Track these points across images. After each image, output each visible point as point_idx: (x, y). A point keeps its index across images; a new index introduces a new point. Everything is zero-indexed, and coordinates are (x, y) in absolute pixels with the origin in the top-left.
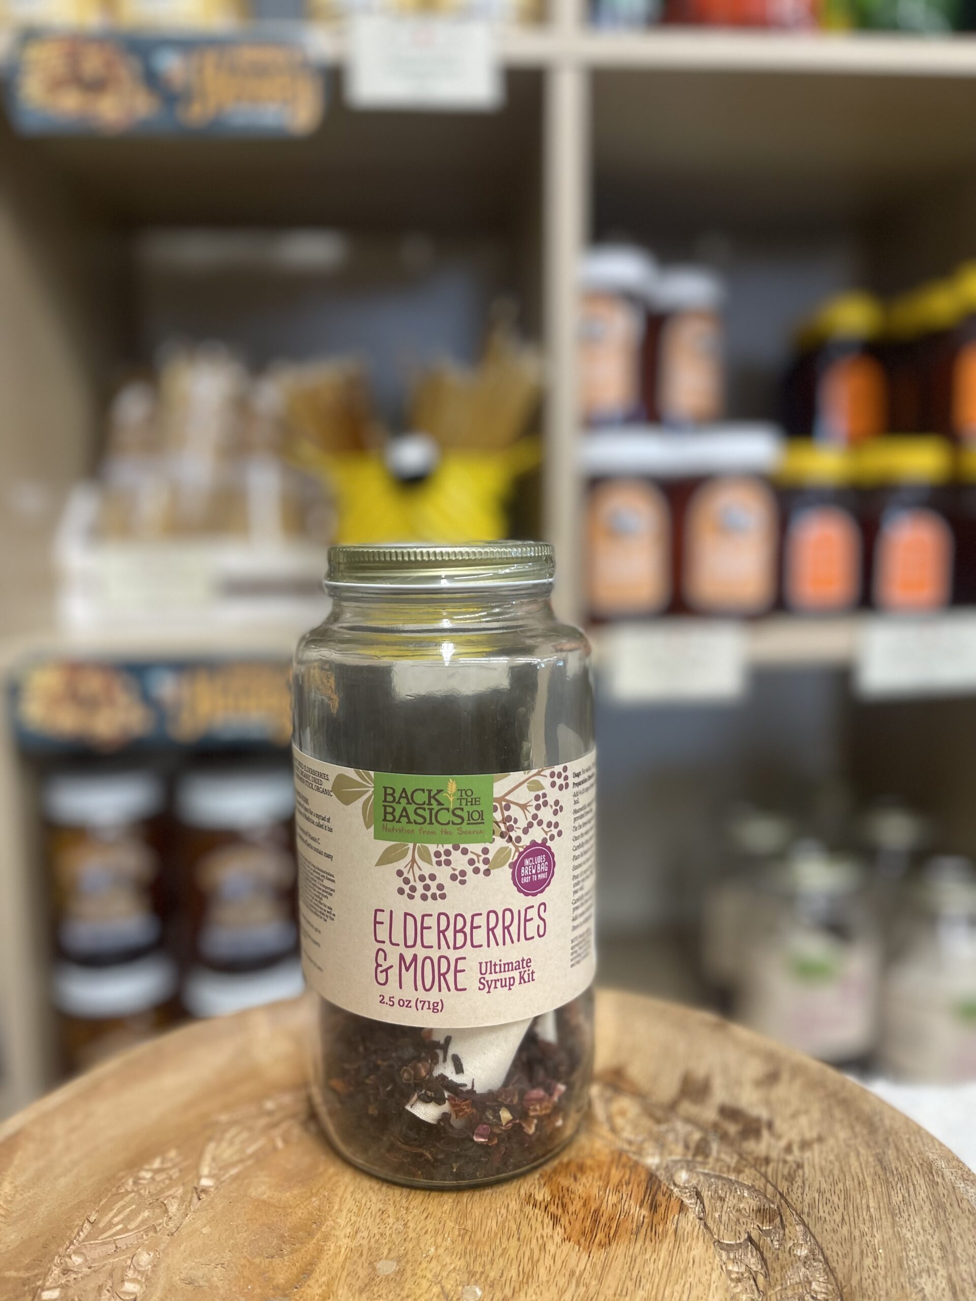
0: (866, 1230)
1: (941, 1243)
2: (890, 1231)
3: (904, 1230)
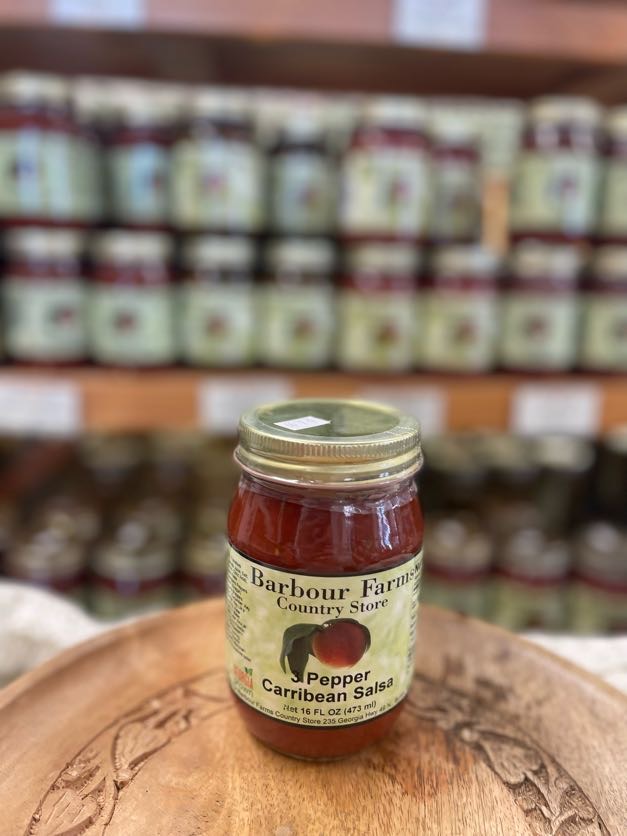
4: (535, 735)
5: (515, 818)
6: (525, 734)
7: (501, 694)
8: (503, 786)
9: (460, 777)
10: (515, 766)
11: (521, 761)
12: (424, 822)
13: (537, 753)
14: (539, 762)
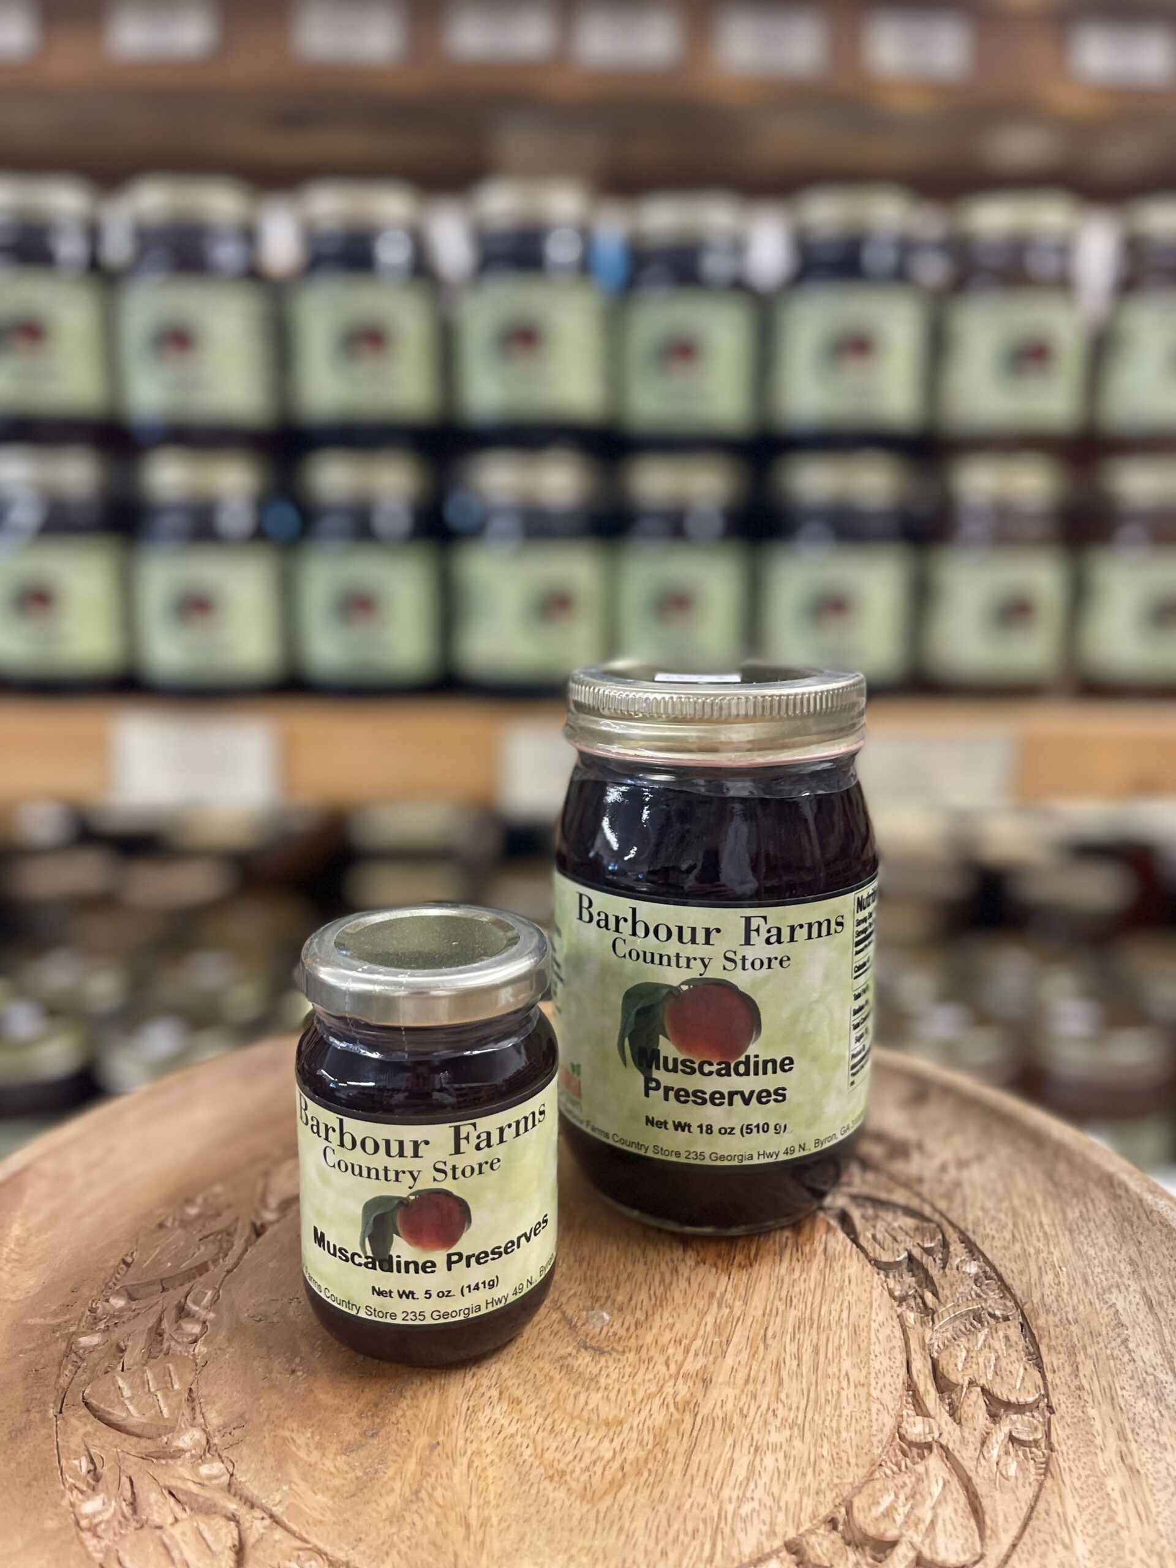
0: (1042, 1246)
1: (1130, 1258)
2: (1070, 1249)
3: (1086, 1247)
4: (942, 1205)
5: (875, 1305)
6: (923, 1199)
7: (899, 1150)
8: (866, 1262)
9: (796, 1245)
10: (895, 1239)
11: (907, 1234)
12: (723, 1296)
13: (939, 1226)
14: (940, 1237)
